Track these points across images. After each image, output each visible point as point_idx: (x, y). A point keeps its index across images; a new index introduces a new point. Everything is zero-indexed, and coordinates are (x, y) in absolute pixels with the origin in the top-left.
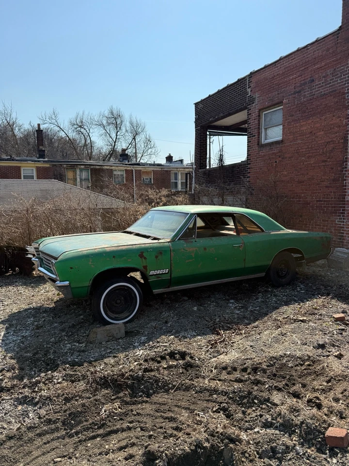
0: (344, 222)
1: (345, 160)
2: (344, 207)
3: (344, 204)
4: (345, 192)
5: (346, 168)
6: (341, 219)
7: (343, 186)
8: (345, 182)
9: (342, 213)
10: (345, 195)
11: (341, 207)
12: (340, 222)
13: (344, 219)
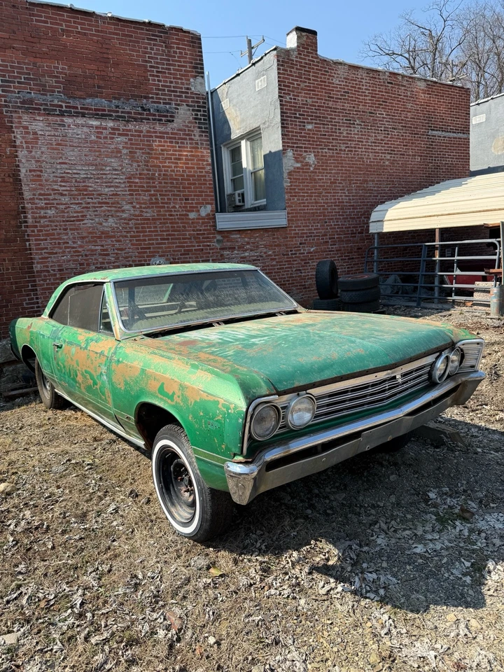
0: (38, 303)
1: (21, 209)
2: (35, 281)
3: (34, 277)
4: (32, 259)
5: (26, 222)
6: (33, 299)
7: (26, 250)
8: (27, 243)
9: (33, 290)
10: (33, 263)
11: (29, 282)
12: (31, 304)
13: (37, 298)
